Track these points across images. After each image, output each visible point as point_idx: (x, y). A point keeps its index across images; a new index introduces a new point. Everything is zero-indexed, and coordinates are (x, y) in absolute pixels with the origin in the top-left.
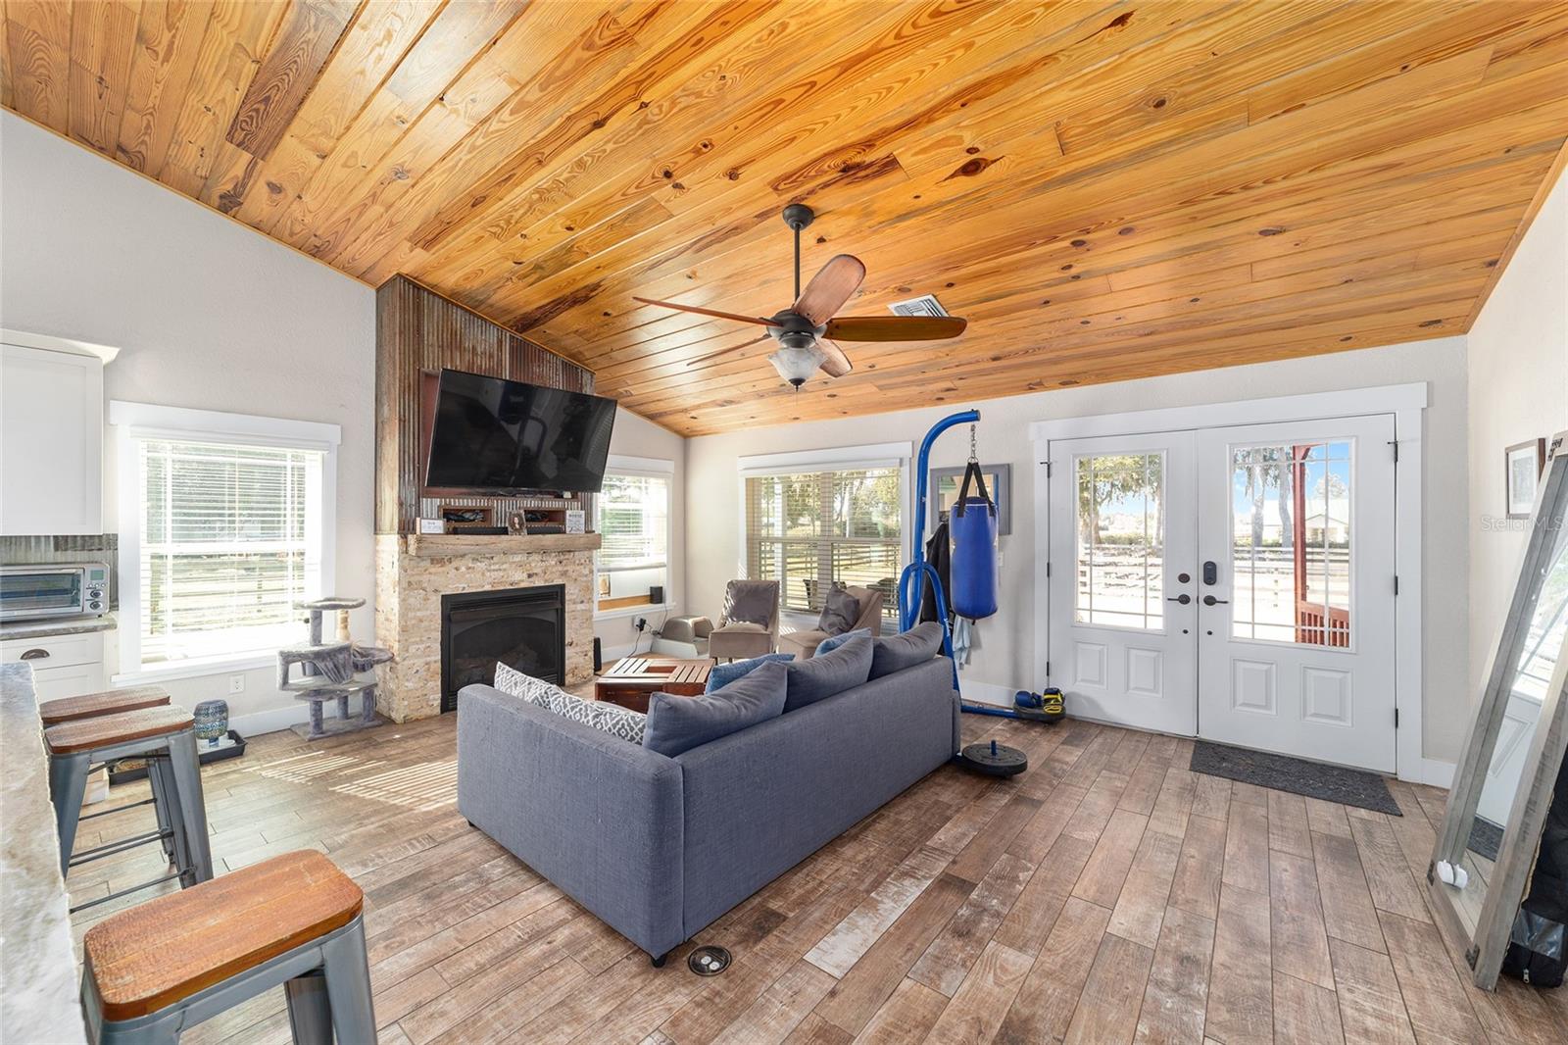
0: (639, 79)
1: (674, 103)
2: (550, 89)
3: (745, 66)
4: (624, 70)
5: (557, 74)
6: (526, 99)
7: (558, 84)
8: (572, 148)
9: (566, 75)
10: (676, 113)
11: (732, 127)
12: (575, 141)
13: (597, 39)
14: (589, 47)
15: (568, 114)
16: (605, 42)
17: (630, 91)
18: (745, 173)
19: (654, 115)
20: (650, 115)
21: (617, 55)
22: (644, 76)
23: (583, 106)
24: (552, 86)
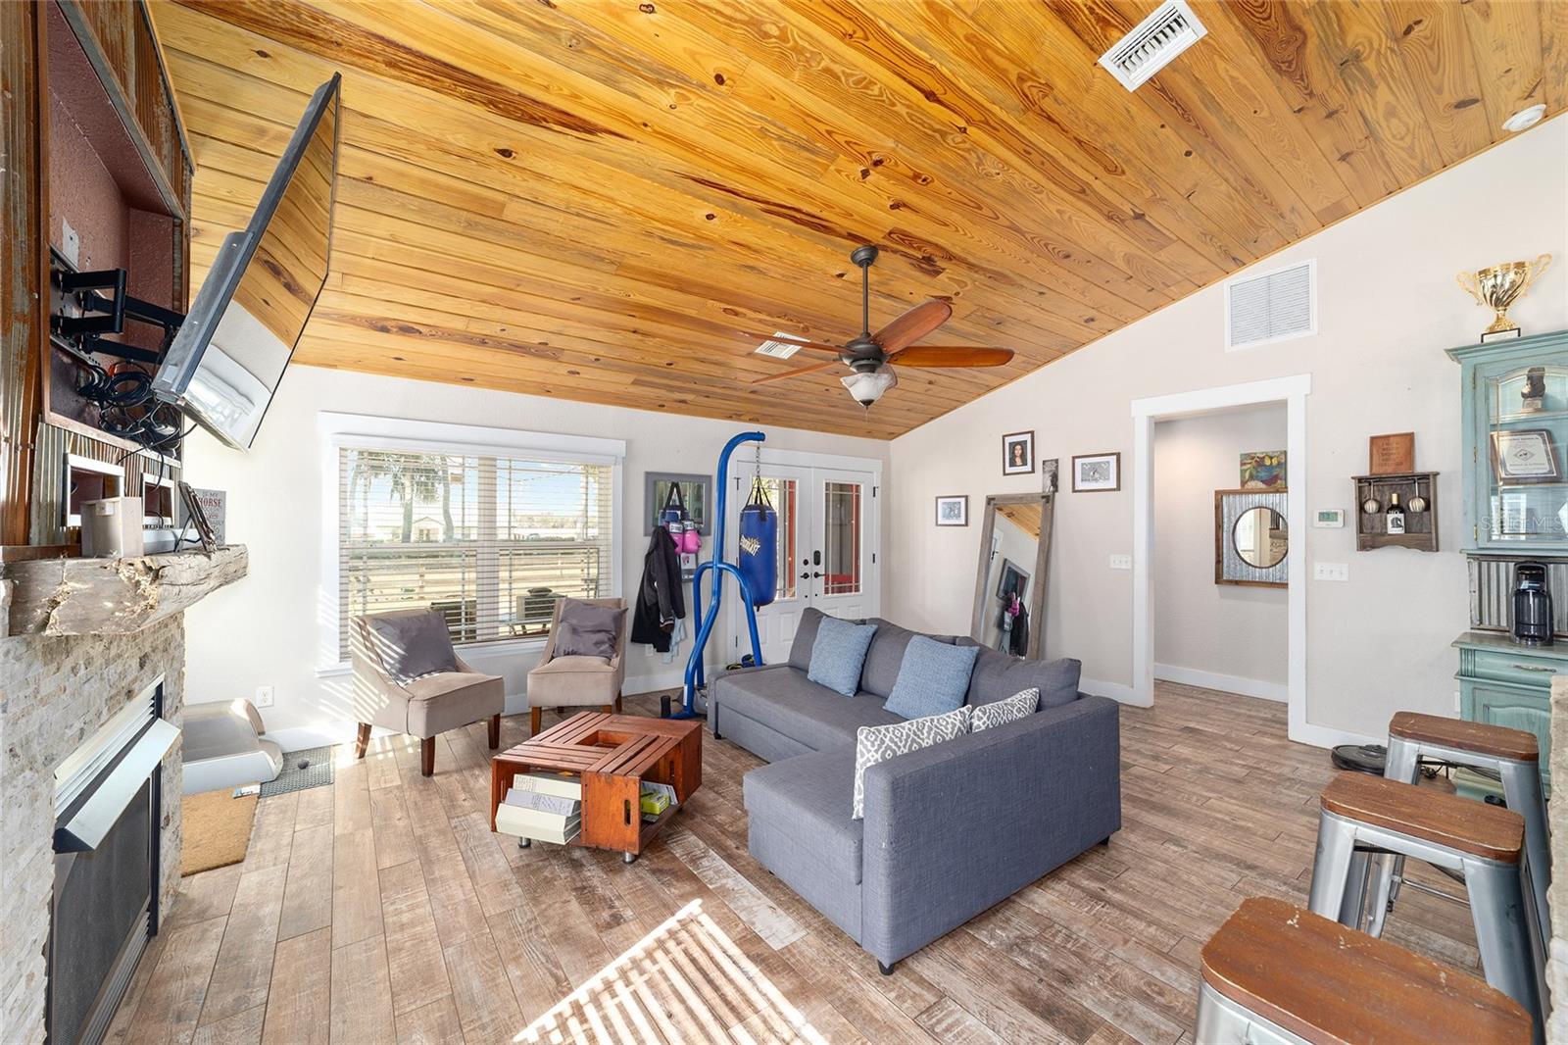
0: (991, 122)
1: (968, 150)
2: (969, 45)
3: (1009, 183)
4: (998, 108)
5: (989, 52)
6: (951, 19)
7: (976, 52)
8: (888, 73)
9: (990, 61)
10: (959, 154)
11: (949, 190)
12: (899, 75)
13: (1030, 83)
14: (1021, 79)
15: (938, 66)
16: (1027, 91)
17: (977, 116)
18: (903, 212)
19: (953, 140)
20: (952, 137)
21: (1014, 100)
22: (992, 123)
23: (953, 79)
24: (974, 48)
